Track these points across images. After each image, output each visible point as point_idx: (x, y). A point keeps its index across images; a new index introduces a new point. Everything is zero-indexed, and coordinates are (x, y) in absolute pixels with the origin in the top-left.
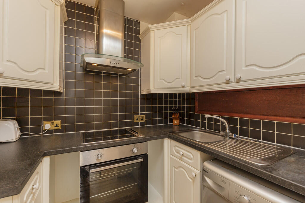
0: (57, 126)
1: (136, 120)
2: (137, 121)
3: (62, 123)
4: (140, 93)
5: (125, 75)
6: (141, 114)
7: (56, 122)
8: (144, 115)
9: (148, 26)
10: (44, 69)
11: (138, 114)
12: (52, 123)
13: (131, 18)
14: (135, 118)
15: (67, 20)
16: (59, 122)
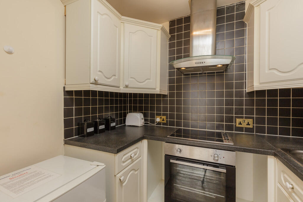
0: (163, 120)
1: (239, 124)
2: (240, 126)
3: (167, 118)
4: (245, 91)
5: (223, 72)
6: (246, 118)
7: (163, 117)
8: (252, 120)
9: (250, 4)
10: (150, 79)
11: (242, 117)
12: (161, 118)
13: (231, 4)
14: (237, 121)
15: (170, 36)
16: (164, 117)
